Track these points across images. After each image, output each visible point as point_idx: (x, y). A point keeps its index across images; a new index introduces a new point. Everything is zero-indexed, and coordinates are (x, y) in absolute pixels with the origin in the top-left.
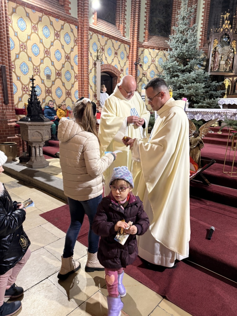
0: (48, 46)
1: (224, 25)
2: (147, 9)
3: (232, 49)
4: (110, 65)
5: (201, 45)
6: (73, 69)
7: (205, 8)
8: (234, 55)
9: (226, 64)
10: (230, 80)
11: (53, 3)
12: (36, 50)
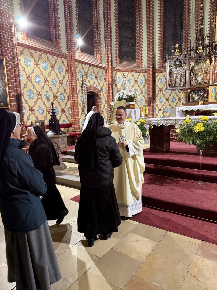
0: (46, 76)
1: (175, 53)
2: (117, 42)
3: (183, 70)
4: (92, 87)
5: (160, 66)
6: (66, 92)
7: (160, 39)
8: (186, 74)
9: (181, 80)
10: (185, 92)
11: (49, 44)
12: (39, 80)
